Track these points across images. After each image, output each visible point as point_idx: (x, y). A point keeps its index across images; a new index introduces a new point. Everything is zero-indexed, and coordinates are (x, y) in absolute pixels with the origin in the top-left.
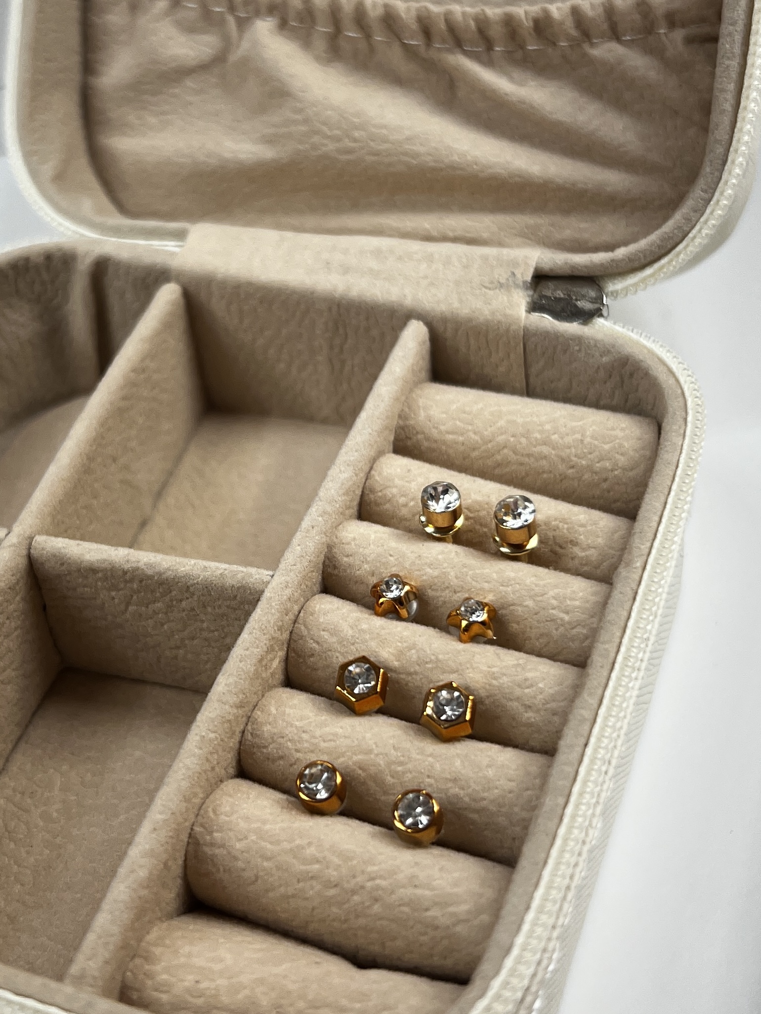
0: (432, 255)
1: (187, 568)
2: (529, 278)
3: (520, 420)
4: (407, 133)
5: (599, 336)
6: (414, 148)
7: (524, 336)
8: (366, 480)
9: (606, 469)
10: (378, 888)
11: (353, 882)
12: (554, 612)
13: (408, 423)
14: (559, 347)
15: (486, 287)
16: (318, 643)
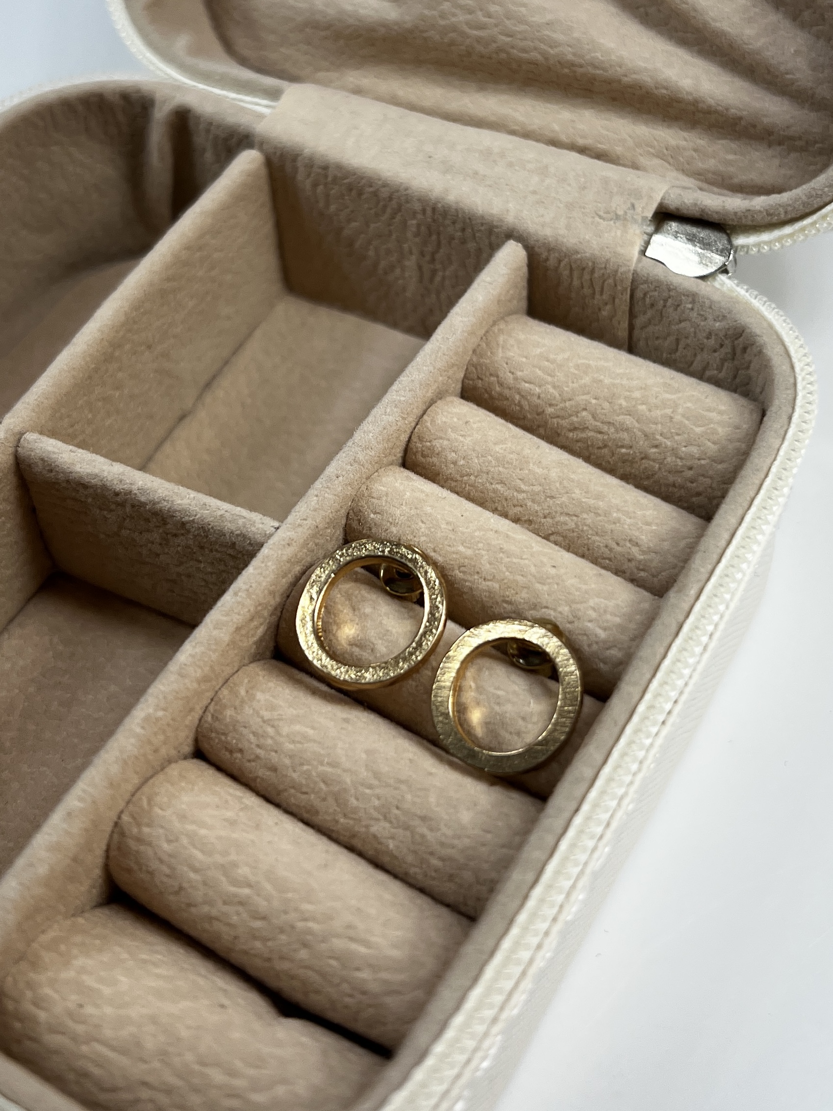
0: (546, 167)
1: (186, 501)
2: (650, 214)
3: (607, 381)
4: (549, 17)
5: (716, 297)
6: (554, 36)
7: (633, 280)
8: (417, 424)
9: (692, 456)
10: (309, 932)
11: (284, 917)
12: (589, 625)
13: (482, 360)
14: (670, 301)
15: (600, 217)
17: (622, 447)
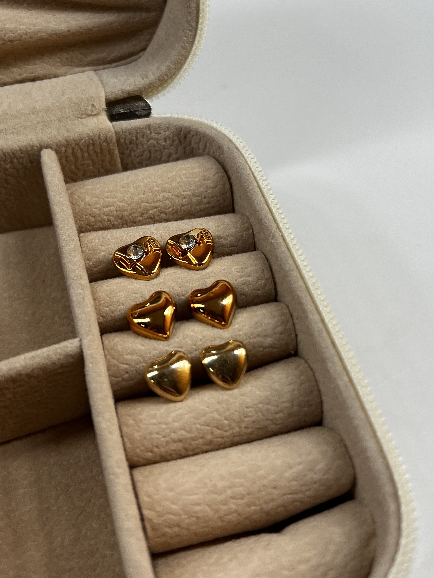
3: (142, 184)
5: (158, 121)
9: (202, 192)
10: (271, 481)
11: (256, 486)
12: (242, 279)
14: (138, 136)
15: (81, 118)
16: (127, 364)
17: (169, 208)
